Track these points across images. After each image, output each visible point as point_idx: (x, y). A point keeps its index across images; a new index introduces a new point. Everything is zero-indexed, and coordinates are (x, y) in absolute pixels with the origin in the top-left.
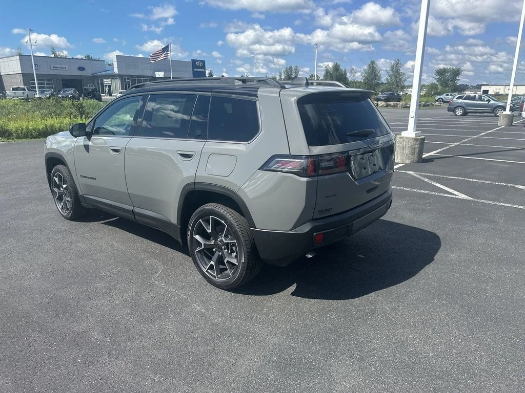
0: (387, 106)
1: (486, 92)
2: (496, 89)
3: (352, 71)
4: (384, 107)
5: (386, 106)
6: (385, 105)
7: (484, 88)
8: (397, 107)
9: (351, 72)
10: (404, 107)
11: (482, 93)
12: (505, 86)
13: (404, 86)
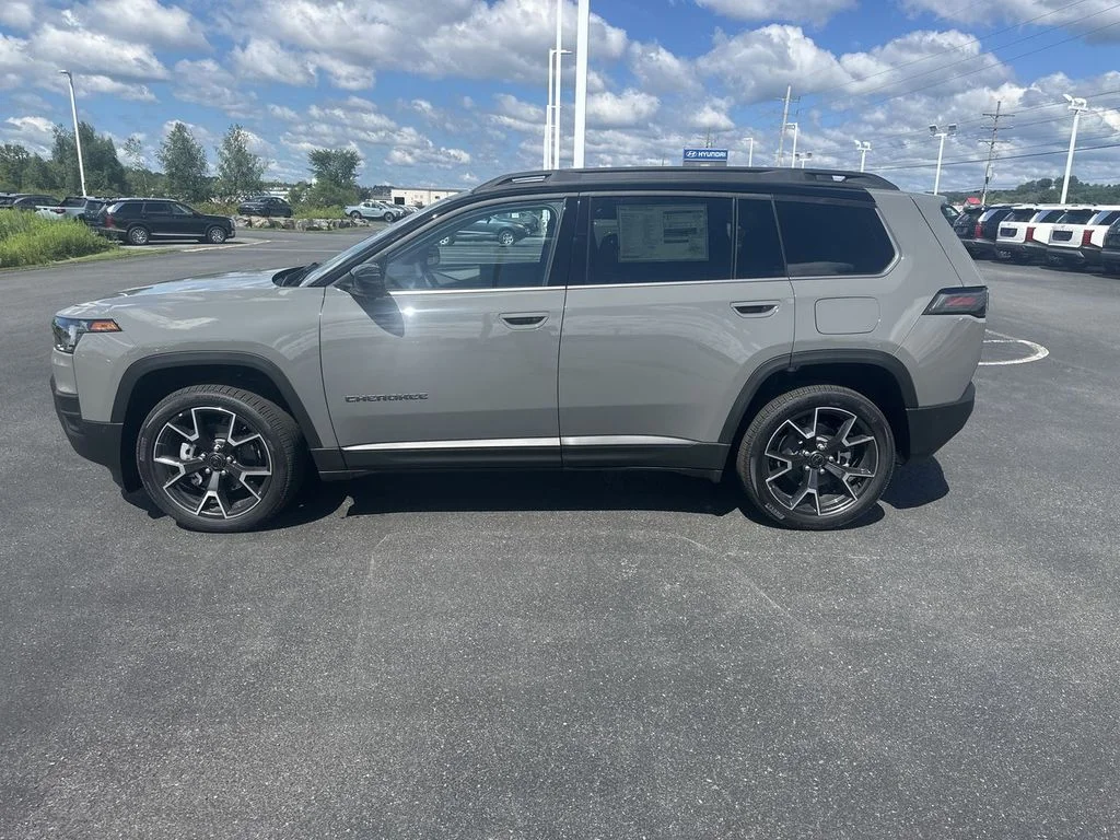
0: (273, 225)
1: (400, 201)
2: (416, 196)
3: (131, 146)
4: (266, 227)
5: (270, 227)
6: (268, 224)
7: (395, 194)
8: (294, 228)
9: (127, 148)
10: (308, 229)
11: (393, 202)
12: (430, 190)
13: (261, 183)
